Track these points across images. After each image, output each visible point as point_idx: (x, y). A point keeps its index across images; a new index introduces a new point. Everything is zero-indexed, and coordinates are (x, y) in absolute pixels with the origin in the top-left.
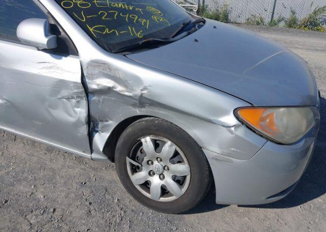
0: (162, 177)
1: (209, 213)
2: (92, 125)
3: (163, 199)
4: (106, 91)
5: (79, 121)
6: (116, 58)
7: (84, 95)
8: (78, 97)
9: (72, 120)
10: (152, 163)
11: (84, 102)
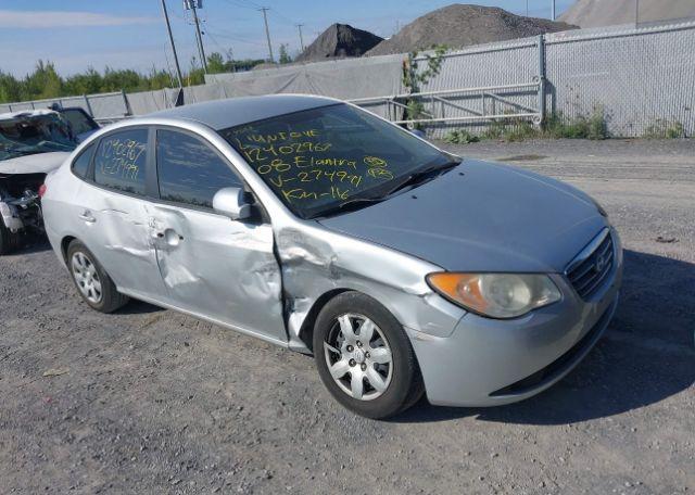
0: (364, 367)
1: (432, 424)
2: (287, 303)
3: (366, 397)
4: (299, 261)
5: (272, 298)
6: (310, 225)
7: (277, 266)
8: (271, 269)
9: (265, 296)
10: (353, 349)
11: (277, 275)
